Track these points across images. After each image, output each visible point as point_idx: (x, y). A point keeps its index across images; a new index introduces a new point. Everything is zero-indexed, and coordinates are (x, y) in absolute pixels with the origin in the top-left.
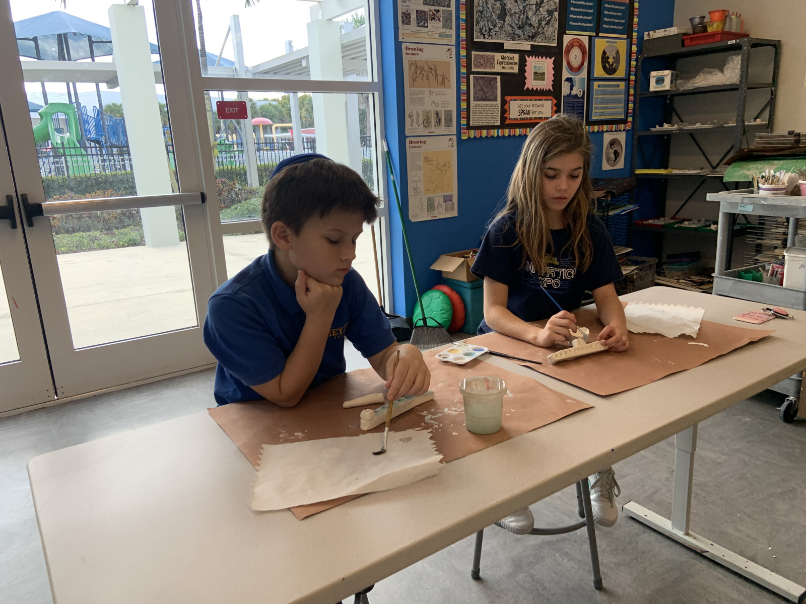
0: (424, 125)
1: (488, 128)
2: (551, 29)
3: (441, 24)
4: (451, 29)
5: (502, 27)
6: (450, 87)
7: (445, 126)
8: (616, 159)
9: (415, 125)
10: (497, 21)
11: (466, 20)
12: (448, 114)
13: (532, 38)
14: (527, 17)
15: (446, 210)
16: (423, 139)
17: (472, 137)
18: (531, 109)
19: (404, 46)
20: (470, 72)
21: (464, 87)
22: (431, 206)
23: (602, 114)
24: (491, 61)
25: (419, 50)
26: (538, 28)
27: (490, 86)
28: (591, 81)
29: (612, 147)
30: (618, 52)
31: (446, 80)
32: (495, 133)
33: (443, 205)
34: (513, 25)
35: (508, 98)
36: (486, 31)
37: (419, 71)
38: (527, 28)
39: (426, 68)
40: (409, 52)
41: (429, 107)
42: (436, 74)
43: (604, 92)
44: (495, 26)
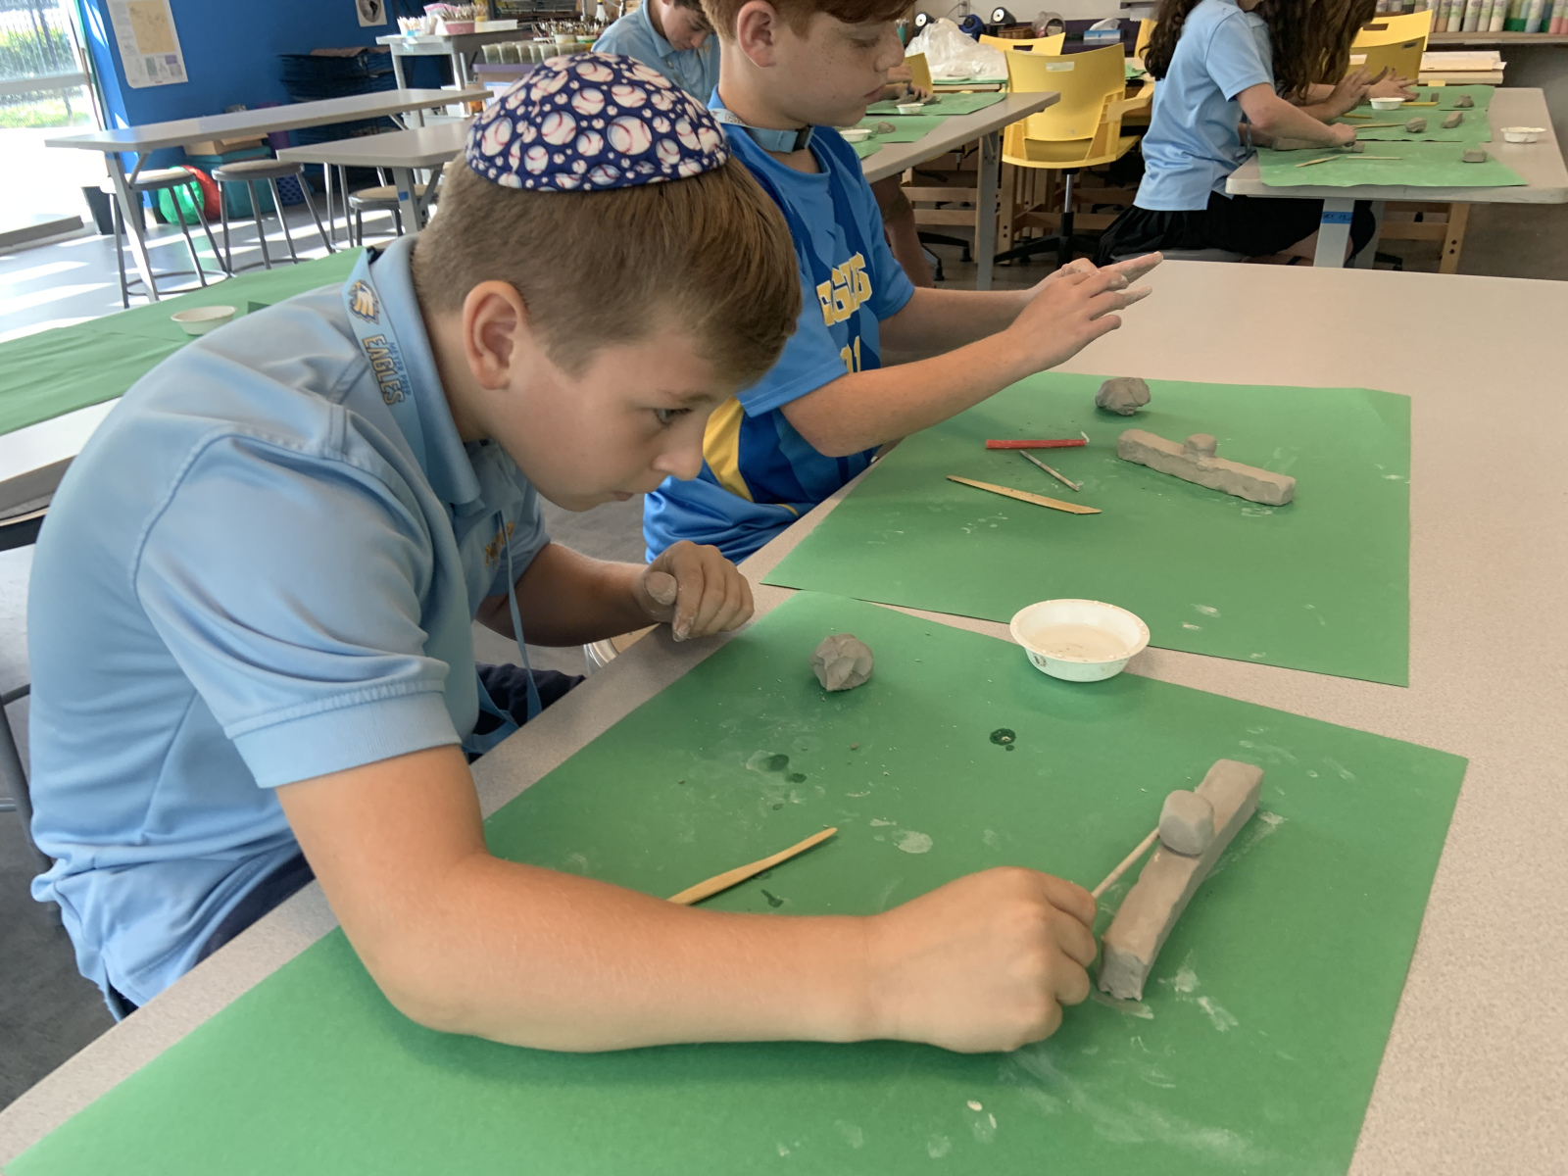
8: (374, 12)
15: (172, 74)
22: (152, 69)
33: (167, 67)
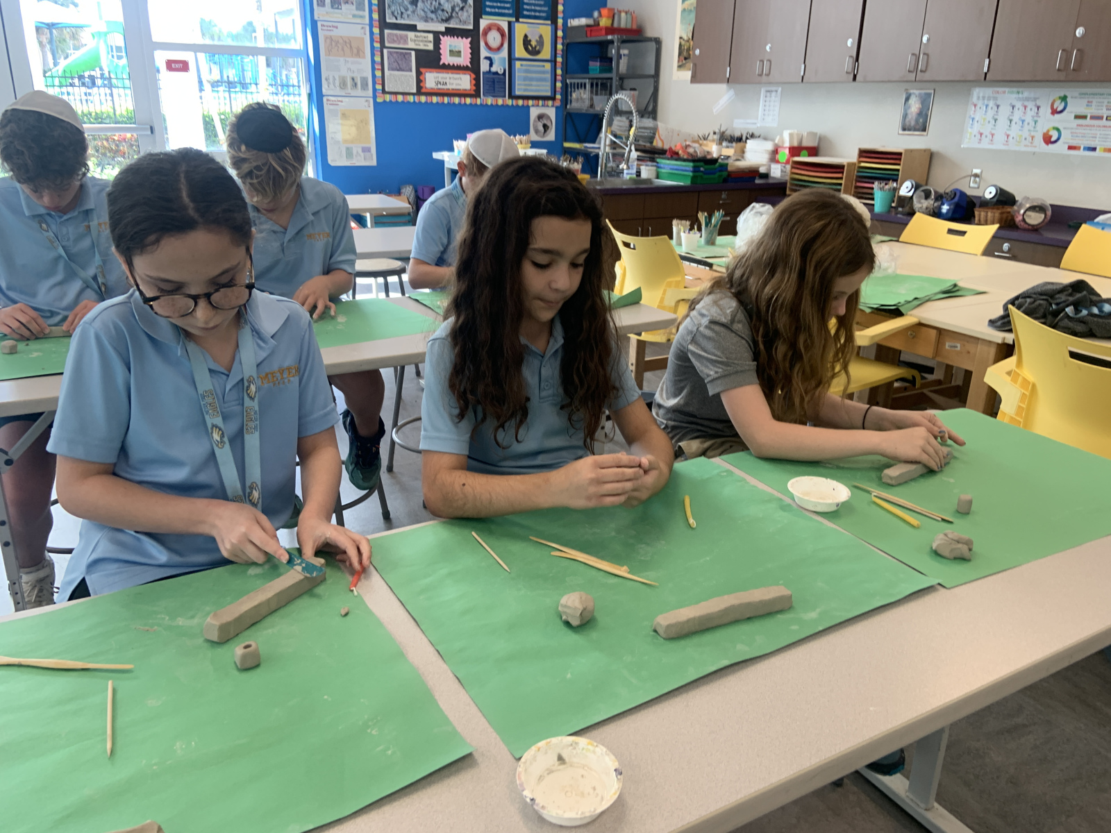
0: (341, 87)
1: (403, 94)
2: (465, 14)
3: (354, 7)
4: (364, 10)
5: (413, 12)
6: (364, 57)
7: (361, 89)
8: (545, 131)
9: (332, 86)
10: (409, 6)
11: (379, 5)
12: (364, 81)
13: (447, 20)
14: (440, 4)
15: (365, 159)
16: (340, 99)
17: (388, 100)
18: (448, 81)
19: (319, 24)
20: (383, 46)
21: (378, 59)
22: (349, 153)
23: (525, 90)
24: (405, 39)
25: (333, 27)
26: (451, 14)
27: (404, 60)
28: (513, 62)
29: (541, 120)
30: (541, 37)
31: (361, 53)
32: (411, 99)
33: (362, 154)
34: (426, 9)
35: (422, 70)
36: (398, 13)
37: (333, 44)
38: (440, 12)
39: (341, 41)
40: (324, 28)
41: (344, 72)
42: (351, 47)
43: (527, 71)
44: (407, 10)
